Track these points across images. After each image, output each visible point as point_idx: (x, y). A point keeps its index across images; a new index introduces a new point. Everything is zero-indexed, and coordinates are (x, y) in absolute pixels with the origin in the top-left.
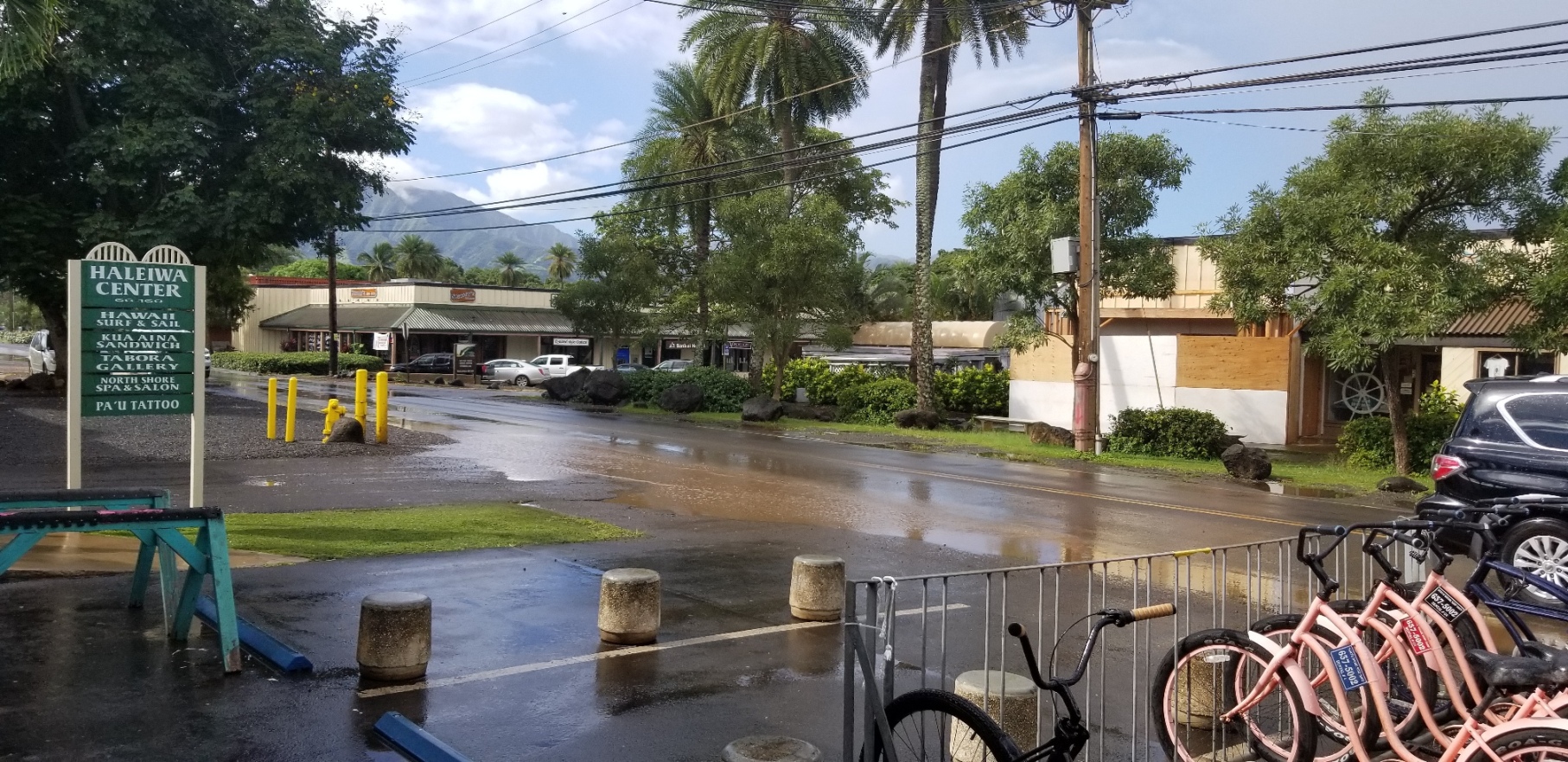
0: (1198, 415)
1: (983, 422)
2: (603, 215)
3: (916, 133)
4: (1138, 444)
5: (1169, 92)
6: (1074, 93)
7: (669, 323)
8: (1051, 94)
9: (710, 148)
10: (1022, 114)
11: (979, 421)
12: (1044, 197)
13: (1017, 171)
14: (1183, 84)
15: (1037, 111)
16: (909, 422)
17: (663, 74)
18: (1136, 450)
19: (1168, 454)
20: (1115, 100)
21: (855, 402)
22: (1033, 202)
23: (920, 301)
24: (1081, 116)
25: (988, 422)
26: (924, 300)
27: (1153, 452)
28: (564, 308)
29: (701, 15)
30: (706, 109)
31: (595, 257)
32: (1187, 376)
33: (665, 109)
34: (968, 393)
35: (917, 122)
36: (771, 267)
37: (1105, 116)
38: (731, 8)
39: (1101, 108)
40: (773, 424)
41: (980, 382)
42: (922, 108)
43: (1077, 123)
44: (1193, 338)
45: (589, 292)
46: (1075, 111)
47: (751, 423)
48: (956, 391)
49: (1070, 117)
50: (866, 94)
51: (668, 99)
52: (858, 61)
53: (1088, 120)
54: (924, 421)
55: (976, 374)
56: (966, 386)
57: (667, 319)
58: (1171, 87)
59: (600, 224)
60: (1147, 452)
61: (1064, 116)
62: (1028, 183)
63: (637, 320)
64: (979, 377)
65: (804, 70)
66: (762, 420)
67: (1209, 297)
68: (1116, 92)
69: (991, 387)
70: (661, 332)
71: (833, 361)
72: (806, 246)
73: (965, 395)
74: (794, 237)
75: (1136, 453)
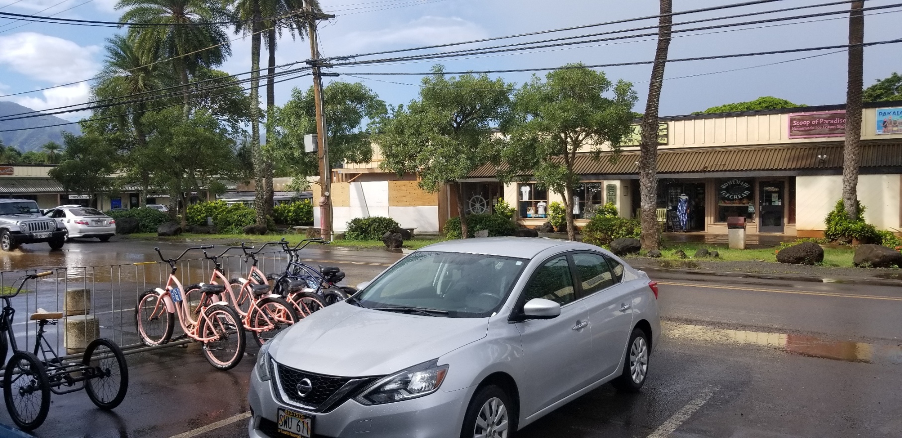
0: (385, 219)
1: (297, 229)
2: (85, 121)
3: (250, 77)
4: (358, 235)
5: (346, 64)
6: (308, 62)
7: (128, 183)
8: (297, 63)
9: (141, 83)
10: (285, 72)
11: (295, 229)
12: (303, 114)
13: (291, 100)
14: (352, 60)
15: (291, 71)
16: (251, 231)
17: (112, 41)
18: (356, 238)
19: (372, 239)
20: (331, 66)
21: (226, 223)
22: (298, 117)
23: (255, 167)
24: (314, 74)
25: (300, 229)
26: (257, 167)
27: (365, 238)
28: (56, 177)
29: (128, 8)
30: (136, 62)
31: (75, 146)
32: (394, 200)
33: (112, 60)
34: (298, 215)
35: (251, 71)
36: (172, 151)
37: (325, 75)
38: (145, 5)
39: (324, 70)
40: (175, 237)
41: (302, 209)
42: (253, 64)
43: (312, 77)
44: (395, 182)
45: (72, 168)
46: (311, 71)
47: (163, 237)
48: (290, 214)
49: (309, 74)
50: (230, 54)
51: (116, 53)
52: (223, 36)
53: (318, 76)
54: (258, 231)
55: (301, 205)
56: (295, 211)
57: (128, 181)
58: (347, 61)
59: (83, 126)
60: (362, 239)
61: (306, 74)
62: (296, 106)
63: (106, 182)
64: (302, 206)
65: (191, 41)
66: (169, 235)
67: (380, 163)
68: (332, 62)
69: (307, 211)
70: (124, 189)
71: (229, 201)
72: (193, 139)
73: (295, 216)
74: (185, 134)
75: (357, 239)
